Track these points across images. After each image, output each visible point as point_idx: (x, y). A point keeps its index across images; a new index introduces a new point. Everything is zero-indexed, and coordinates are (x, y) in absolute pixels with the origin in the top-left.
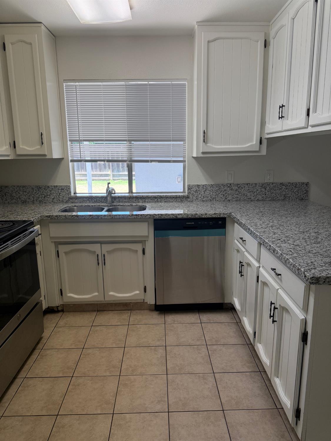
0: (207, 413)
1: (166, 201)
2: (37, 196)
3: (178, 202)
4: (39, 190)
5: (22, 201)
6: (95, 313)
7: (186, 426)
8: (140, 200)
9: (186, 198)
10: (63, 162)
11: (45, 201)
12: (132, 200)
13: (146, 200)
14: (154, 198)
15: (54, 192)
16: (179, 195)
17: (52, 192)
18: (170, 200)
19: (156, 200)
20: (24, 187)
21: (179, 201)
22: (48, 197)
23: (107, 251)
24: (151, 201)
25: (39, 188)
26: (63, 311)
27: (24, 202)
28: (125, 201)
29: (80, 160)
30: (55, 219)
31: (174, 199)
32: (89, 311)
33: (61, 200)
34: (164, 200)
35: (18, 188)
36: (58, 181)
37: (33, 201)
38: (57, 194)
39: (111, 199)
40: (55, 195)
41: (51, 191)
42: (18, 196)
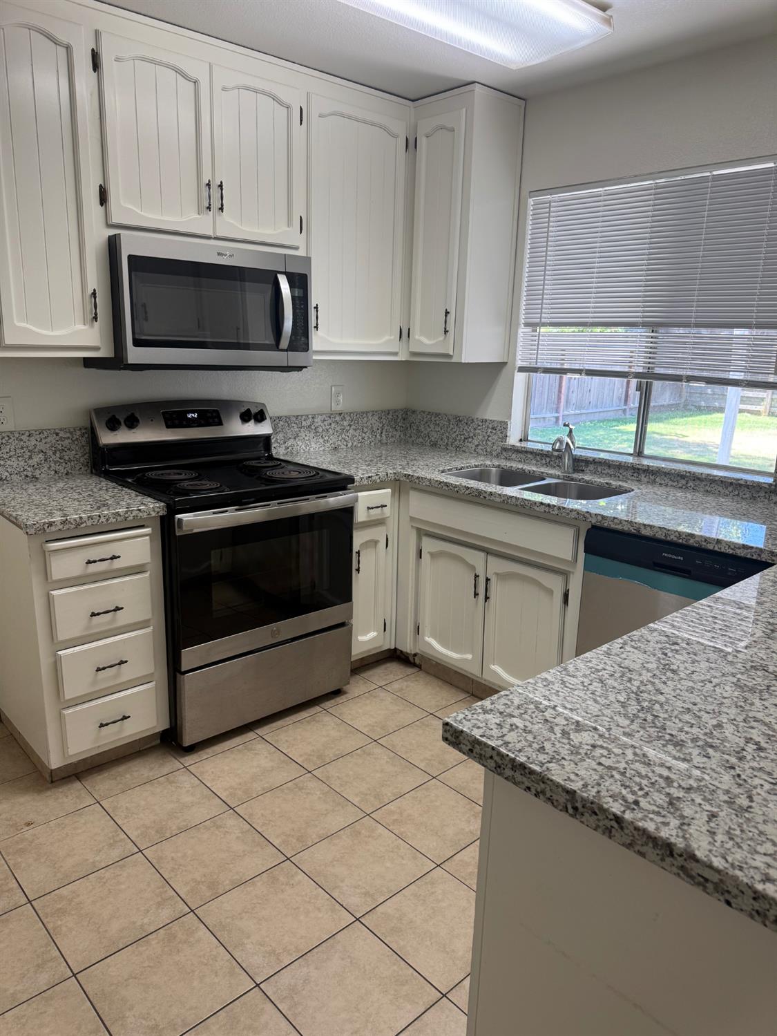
0: (412, 974)
1: (709, 489)
2: (454, 436)
3: (742, 498)
4: (457, 425)
5: (432, 443)
6: (463, 696)
7: (351, 962)
8: (643, 476)
9: (766, 493)
10: (505, 371)
11: (464, 449)
12: (625, 473)
13: (658, 480)
14: (678, 475)
15: (479, 431)
16: (746, 481)
17: (477, 431)
18: (720, 489)
19: (683, 482)
20: (437, 415)
21: (744, 496)
22: (470, 440)
23: (497, 574)
24: (670, 483)
25: (459, 420)
26: (419, 667)
27: (434, 445)
28: (608, 473)
29: (535, 368)
30: (415, 482)
31: (730, 489)
32: (457, 687)
33: (489, 450)
34: (705, 485)
35: (429, 416)
36: (491, 412)
37: (447, 444)
38: (484, 437)
39: (571, 461)
40: (480, 437)
41: (475, 429)
42: (426, 432)
